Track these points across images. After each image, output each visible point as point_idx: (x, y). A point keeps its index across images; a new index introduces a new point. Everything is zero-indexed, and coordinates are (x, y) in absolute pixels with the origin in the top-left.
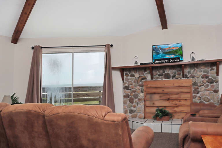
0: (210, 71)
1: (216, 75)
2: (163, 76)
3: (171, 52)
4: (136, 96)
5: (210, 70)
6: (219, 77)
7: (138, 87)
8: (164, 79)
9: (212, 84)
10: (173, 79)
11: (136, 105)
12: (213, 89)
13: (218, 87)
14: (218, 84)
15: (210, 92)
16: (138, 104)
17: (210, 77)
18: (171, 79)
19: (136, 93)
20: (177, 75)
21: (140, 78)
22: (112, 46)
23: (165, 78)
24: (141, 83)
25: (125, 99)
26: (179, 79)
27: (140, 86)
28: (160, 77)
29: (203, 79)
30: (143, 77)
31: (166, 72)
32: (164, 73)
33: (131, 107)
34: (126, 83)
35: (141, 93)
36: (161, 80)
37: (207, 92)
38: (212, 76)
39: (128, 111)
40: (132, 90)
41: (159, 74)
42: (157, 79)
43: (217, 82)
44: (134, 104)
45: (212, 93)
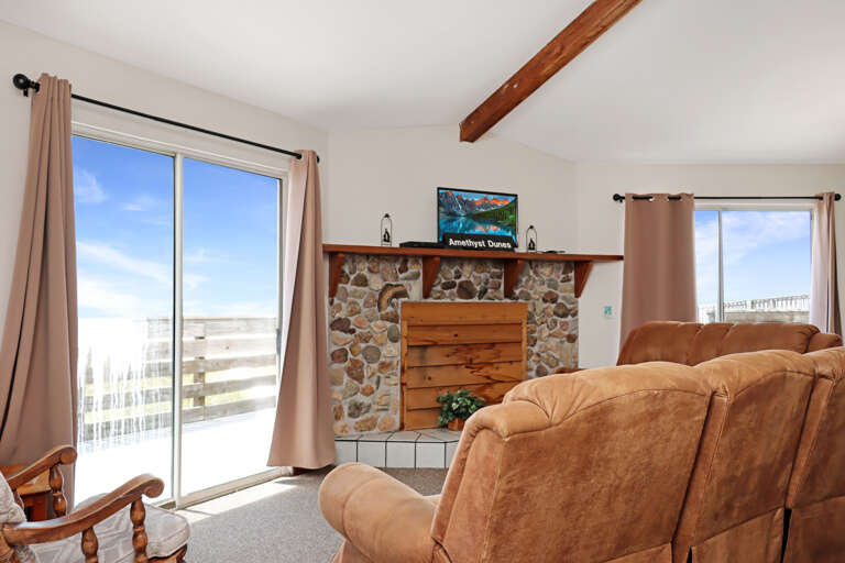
0: (560, 284)
1: (573, 295)
2: (455, 290)
3: (487, 213)
4: (373, 354)
5: (562, 281)
6: (580, 299)
7: (379, 323)
8: (458, 300)
9: (563, 320)
10: (482, 301)
11: (374, 387)
12: (566, 333)
13: (577, 328)
14: (577, 320)
15: (558, 340)
16: (378, 383)
17: (560, 301)
18: (476, 300)
19: (371, 343)
20: (489, 291)
21: (390, 293)
23: (461, 297)
24: (390, 309)
25: (337, 365)
26: (496, 301)
27: (385, 318)
28: (447, 292)
29: (545, 305)
30: (400, 289)
31: (463, 279)
32: (457, 281)
33: (356, 394)
34: (339, 308)
35: (389, 343)
36: (449, 301)
37: (553, 342)
38: (564, 298)
39: (346, 411)
40: (358, 331)
41: (443, 281)
42: (439, 298)
43: (575, 314)
44: (366, 382)
45: (562, 342)
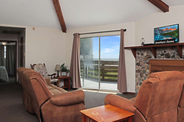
2: (164, 56)
4: (144, 72)
7: (146, 64)
8: (165, 59)
10: (172, 59)
11: (144, 80)
16: (145, 79)
18: (171, 59)
19: (144, 69)
20: (176, 56)
21: (147, 57)
22: (125, 30)
24: (147, 61)
25: (137, 73)
26: (178, 59)
27: (147, 63)
28: (162, 56)
31: (167, 52)
32: (165, 53)
33: (141, 80)
34: (137, 60)
35: (148, 70)
36: (162, 59)
39: (139, 84)
40: (142, 66)
41: (161, 53)
42: (160, 58)
44: (143, 78)
